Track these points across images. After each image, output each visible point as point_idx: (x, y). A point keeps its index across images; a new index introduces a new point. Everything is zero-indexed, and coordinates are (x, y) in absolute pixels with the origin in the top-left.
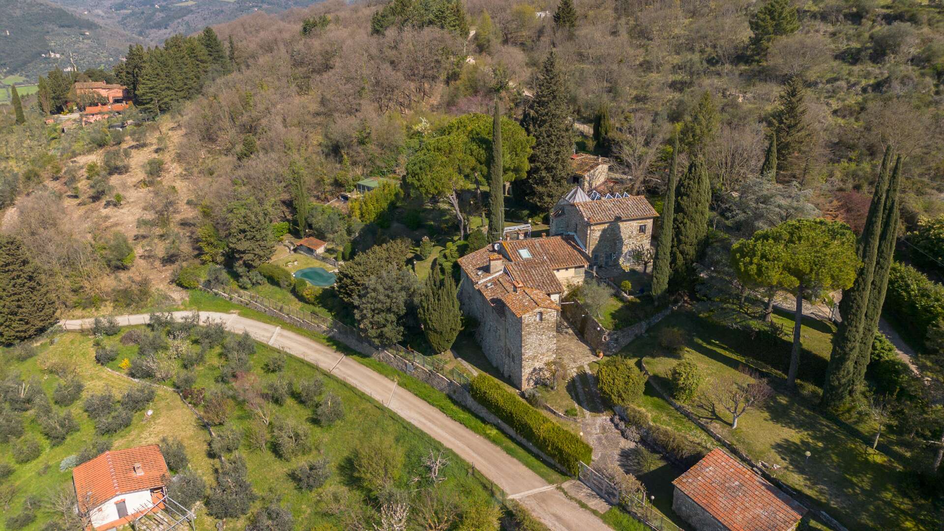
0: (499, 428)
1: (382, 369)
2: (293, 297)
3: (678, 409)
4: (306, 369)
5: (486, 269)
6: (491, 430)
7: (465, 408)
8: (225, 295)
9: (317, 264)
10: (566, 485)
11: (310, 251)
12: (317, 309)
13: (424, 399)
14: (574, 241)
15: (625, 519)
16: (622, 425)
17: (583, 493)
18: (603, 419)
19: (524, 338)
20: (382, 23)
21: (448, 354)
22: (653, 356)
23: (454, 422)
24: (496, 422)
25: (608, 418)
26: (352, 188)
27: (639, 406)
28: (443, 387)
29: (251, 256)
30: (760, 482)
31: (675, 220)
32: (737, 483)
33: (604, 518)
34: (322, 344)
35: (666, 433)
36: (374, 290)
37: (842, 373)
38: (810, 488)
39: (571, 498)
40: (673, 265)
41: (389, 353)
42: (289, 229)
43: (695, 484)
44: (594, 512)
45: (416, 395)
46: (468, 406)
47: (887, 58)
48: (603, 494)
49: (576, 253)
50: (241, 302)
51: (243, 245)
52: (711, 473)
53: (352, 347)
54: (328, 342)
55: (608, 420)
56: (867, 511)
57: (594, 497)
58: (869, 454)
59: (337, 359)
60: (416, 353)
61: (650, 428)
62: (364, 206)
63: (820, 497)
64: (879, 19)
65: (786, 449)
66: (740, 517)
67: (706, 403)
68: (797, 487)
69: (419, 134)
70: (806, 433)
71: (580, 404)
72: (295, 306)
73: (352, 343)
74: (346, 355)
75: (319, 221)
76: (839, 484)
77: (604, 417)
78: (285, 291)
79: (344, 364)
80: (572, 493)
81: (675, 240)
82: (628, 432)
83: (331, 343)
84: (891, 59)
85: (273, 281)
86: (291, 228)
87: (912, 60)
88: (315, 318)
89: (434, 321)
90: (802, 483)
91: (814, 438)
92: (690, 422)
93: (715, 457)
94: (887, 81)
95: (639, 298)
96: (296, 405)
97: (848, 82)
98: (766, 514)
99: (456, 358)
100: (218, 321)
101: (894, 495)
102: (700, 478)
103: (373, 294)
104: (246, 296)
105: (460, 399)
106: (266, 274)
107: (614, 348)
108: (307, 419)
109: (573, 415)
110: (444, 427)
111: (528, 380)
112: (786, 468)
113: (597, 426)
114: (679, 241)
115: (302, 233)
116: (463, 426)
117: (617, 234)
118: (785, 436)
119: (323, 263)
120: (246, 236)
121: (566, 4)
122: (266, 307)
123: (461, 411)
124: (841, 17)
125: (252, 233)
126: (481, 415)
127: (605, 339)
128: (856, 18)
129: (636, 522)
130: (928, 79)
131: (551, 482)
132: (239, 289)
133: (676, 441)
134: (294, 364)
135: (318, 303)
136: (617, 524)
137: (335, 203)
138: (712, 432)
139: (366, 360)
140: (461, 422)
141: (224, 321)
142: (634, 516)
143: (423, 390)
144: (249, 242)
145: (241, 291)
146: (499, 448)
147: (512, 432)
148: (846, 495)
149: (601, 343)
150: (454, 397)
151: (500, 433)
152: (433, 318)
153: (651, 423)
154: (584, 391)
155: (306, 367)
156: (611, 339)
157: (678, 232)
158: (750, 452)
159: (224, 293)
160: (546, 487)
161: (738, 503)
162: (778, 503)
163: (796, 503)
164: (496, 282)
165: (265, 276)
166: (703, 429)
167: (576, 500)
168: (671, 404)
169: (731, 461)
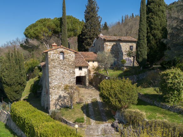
18: (106, 125)
25: (110, 124)
31: (148, 17)
40: (149, 44)
71: (88, 116)
81: (149, 28)
111: (56, 105)
114: (151, 29)
117: (119, 49)
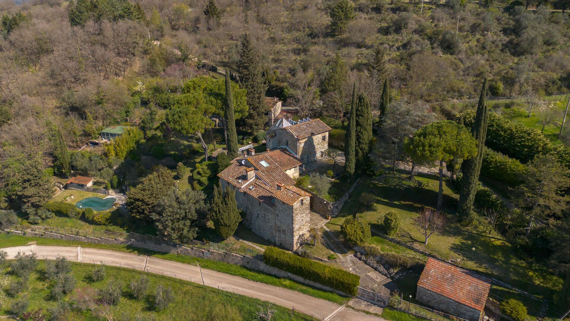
0: (290, 279)
1: (182, 259)
2: (83, 223)
3: (392, 240)
4: (123, 273)
5: (244, 178)
6: (285, 281)
7: (259, 272)
8: (18, 232)
9: (90, 195)
10: (351, 303)
11: (81, 186)
12: (110, 228)
13: (226, 273)
14: (288, 151)
15: (396, 313)
16: (363, 257)
17: (363, 305)
18: (350, 256)
19: (294, 218)
20: (81, 17)
21: (231, 239)
22: (361, 212)
23: (256, 282)
24: (286, 276)
25: (352, 255)
26: (97, 136)
27: (371, 244)
28: (236, 261)
29: (37, 199)
30: (461, 271)
32: (450, 275)
33: (382, 316)
34: (124, 252)
35: (393, 256)
36: (170, 206)
37: (468, 201)
38: (480, 267)
39: (358, 310)
40: (357, 157)
41: (186, 247)
42: (54, 173)
43: (429, 282)
44: (376, 315)
45: (219, 271)
46: (261, 270)
47: (402, 31)
48: (376, 302)
49: (292, 158)
50: (36, 234)
51: (30, 191)
52: (434, 273)
53: (151, 249)
54: (128, 249)
55: (353, 256)
56: (511, 272)
57: (370, 306)
58: (493, 241)
59: (144, 260)
60: (211, 243)
61: (382, 255)
62: (118, 147)
63: (487, 271)
64: (389, 10)
65: (456, 249)
66: (461, 294)
67: (405, 233)
68: (473, 268)
69: (139, 92)
70: (459, 238)
71: (333, 251)
72: (87, 229)
73: (151, 246)
74: (149, 255)
75: (82, 163)
76: (492, 262)
77: (350, 255)
78: (74, 220)
79: (150, 262)
80: (357, 307)
81: (357, 142)
82: (369, 261)
83: (131, 250)
84: (404, 31)
85: (60, 213)
86: (56, 172)
87: (415, 31)
88: (110, 234)
89: (225, 219)
90: (475, 266)
91: (465, 239)
92: (401, 246)
93: (431, 264)
94: (409, 43)
95: (338, 179)
96: (128, 301)
97: (389, 45)
98: (473, 288)
99: (238, 240)
100: (28, 253)
101: (516, 260)
102: (429, 278)
103: (171, 209)
104: (39, 229)
105: (254, 266)
106: (54, 210)
107: (336, 212)
108: (142, 309)
109: (334, 259)
110: (252, 288)
112: (463, 260)
113: (349, 262)
114: (359, 143)
115: (68, 174)
116: (264, 284)
117: (312, 143)
118: (452, 242)
119: (95, 193)
120: (31, 184)
121: (211, 3)
122: (61, 234)
123: (257, 274)
124: (370, 10)
125: (35, 181)
126: (273, 273)
127: (330, 208)
128: (378, 10)
129: (403, 313)
130: (426, 41)
131: (341, 304)
132: (30, 225)
133: (402, 259)
134: (112, 272)
135: (109, 223)
136: (393, 318)
137: (86, 149)
138: (416, 249)
139: (166, 256)
140: (262, 281)
141: (34, 253)
142: (400, 310)
143: (222, 267)
144: (34, 188)
145: (33, 226)
146: (296, 292)
147: (300, 279)
148: (497, 266)
149: (329, 211)
150: (248, 266)
151: (292, 282)
152: (224, 218)
153: (382, 253)
154: (331, 242)
155: (123, 272)
156: (334, 207)
157: (358, 138)
158: (441, 255)
159: (17, 230)
160: (340, 308)
161: (456, 286)
162: (475, 280)
163: (484, 278)
164: (255, 185)
165: (53, 212)
166: (410, 249)
167: (362, 311)
168: (386, 238)
169: (440, 263)
